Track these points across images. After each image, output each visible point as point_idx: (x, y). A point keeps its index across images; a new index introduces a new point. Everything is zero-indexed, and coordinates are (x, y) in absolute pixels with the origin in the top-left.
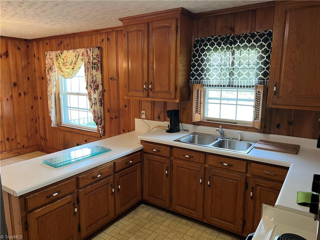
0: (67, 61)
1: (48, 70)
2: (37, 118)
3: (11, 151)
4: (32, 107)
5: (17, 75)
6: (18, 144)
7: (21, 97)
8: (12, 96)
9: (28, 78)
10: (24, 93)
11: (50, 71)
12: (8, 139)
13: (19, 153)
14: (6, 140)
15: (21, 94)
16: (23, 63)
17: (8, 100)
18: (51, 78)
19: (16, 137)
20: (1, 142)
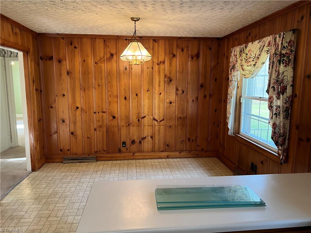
0: (251, 56)
1: (231, 69)
2: (219, 123)
3: (190, 151)
4: (216, 110)
5: (205, 77)
6: (198, 146)
7: (206, 99)
8: (197, 98)
9: (216, 80)
10: (210, 95)
11: (232, 70)
12: (189, 140)
13: (198, 155)
14: (187, 140)
15: (207, 96)
16: (213, 64)
17: (193, 101)
18: (232, 79)
19: (196, 139)
20: (183, 141)
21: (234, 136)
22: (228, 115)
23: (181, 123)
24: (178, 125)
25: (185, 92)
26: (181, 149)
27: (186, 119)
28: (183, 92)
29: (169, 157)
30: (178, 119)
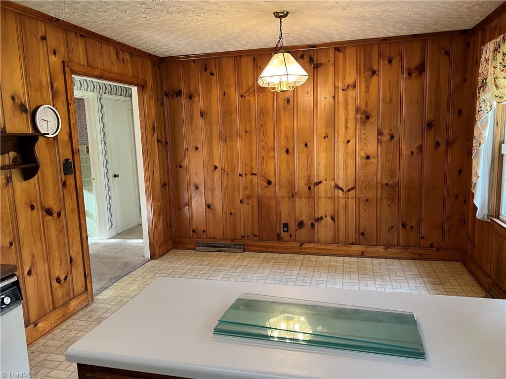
1: (479, 88)
3: (406, 248)
4: (460, 171)
5: (437, 107)
6: (422, 238)
7: (439, 149)
8: (421, 148)
9: (460, 112)
10: (447, 141)
11: (482, 89)
12: (404, 226)
13: (421, 256)
14: (401, 226)
15: (440, 144)
16: (453, 82)
17: (412, 153)
18: (481, 107)
19: (419, 224)
20: (392, 227)
21: (489, 221)
22: (474, 180)
23: (389, 195)
24: (381, 199)
25: (395, 138)
26: (389, 242)
27: (397, 188)
28: (392, 137)
29: (365, 255)
30: (382, 186)
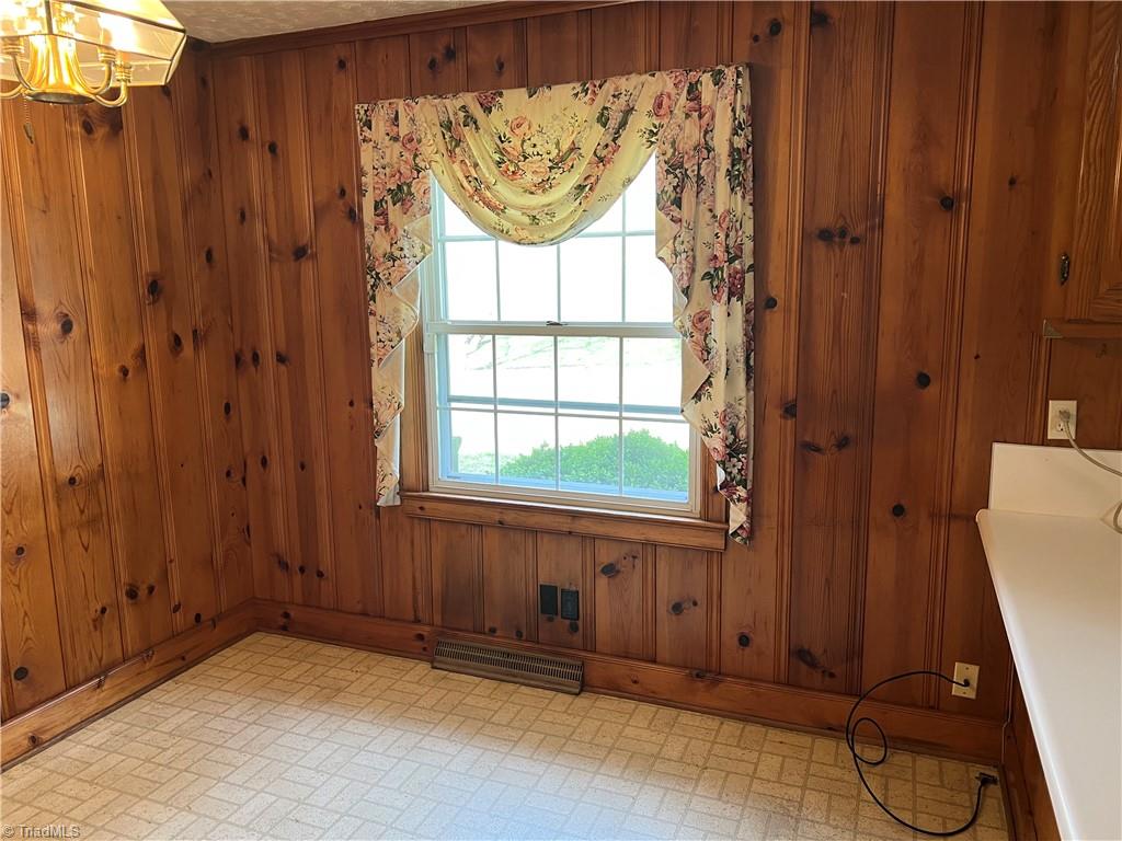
0: (529, 150)
1: (377, 205)
2: (254, 463)
3: (146, 652)
4: (227, 408)
5: (163, 238)
6: (176, 609)
7: (181, 355)
8: (141, 354)
9: (209, 255)
10: (195, 332)
12: (132, 593)
13: (183, 659)
14: (125, 598)
15: (183, 341)
16: (187, 174)
17: (125, 371)
18: (402, 249)
19: (165, 574)
20: (103, 610)
22: (386, 417)
23: (82, 512)
24: (62, 531)
25: (75, 327)
26: (100, 660)
27: (101, 485)
28: (67, 327)
29: (45, 737)
30: (58, 490)
